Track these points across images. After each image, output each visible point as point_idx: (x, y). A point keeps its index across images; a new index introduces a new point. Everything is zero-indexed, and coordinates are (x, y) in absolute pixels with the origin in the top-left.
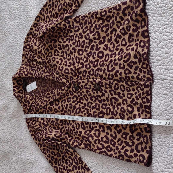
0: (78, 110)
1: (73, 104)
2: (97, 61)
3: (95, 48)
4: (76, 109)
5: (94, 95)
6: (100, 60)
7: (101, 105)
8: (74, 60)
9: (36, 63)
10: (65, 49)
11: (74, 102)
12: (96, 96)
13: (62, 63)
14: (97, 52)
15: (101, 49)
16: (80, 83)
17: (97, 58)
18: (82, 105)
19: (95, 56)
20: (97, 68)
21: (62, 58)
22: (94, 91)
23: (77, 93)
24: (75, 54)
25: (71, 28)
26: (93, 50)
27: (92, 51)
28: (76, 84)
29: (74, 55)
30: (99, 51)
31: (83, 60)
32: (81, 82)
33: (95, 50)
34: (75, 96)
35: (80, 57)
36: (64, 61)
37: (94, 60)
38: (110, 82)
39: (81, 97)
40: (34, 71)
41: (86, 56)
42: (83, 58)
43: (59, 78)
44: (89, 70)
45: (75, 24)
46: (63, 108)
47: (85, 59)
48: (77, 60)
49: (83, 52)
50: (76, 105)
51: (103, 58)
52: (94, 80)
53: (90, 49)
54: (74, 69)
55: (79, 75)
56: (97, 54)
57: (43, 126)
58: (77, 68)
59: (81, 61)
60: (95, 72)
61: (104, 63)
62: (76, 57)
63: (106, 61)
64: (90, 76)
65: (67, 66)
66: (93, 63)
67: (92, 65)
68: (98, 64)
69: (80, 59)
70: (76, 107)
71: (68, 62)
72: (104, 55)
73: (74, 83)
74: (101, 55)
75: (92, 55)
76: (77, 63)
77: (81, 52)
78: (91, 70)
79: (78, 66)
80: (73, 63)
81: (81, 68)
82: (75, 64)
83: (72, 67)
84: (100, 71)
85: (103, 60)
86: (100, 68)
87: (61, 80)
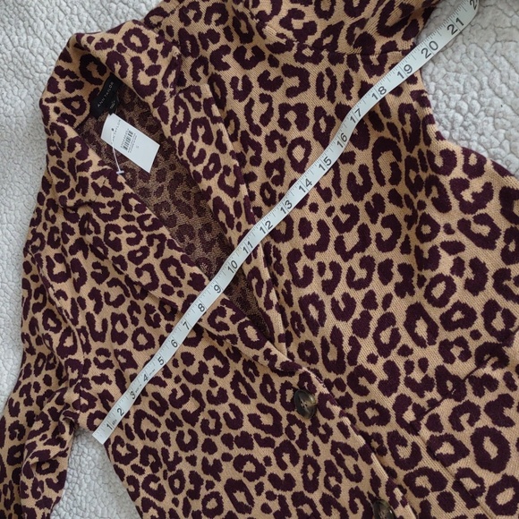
0: (249, 467)
1: (247, 427)
2: (461, 451)
3: (490, 396)
4: (244, 452)
5: (349, 513)
6: (468, 462)
8: (372, 312)
9: (210, 95)
10: (374, 221)
11: (254, 420)
13: (319, 257)
14: (485, 421)
15: (510, 435)
16: (329, 415)
17: (465, 437)
18: (274, 469)
19: (464, 418)
20: (436, 466)
21: (334, 234)
22: (357, 501)
23: (292, 420)
24: (396, 299)
25: (459, 197)
26: (479, 393)
27: (469, 387)
28: (314, 399)
29: (387, 300)
30: (498, 428)
31: (409, 367)
32: (337, 420)
33: (481, 402)
34: (277, 417)
35: (406, 339)
36: (330, 255)
37: (447, 428)
39: (293, 442)
40: (181, 111)
41: (431, 372)
42: (414, 358)
44: (403, 432)
46: (197, 379)
47: (417, 375)
48: (384, 329)
49: (432, 342)
50: (254, 441)
51: (487, 471)
52: (390, 488)
53: (470, 377)
54: (347, 348)
55: (348, 389)
56: (479, 424)
57: (82, 321)
58: (362, 359)
59: (394, 356)
60: (417, 468)
61: (482, 500)
62: (388, 310)
63: (491, 501)
64: (389, 453)
65: (330, 297)
66: (437, 434)
67: (425, 433)
68: (454, 467)
69: (399, 345)
70: (250, 447)
71: (342, 288)
72: (503, 467)
73: (306, 384)
74: (491, 449)
75: (458, 399)
76: (372, 341)
77: (421, 328)
78: (406, 441)
79: (372, 359)
80: (359, 317)
81: (377, 383)
82: (364, 336)
83: (346, 329)
84: (439, 498)
85: (484, 478)
86: (449, 488)
87: (268, 304)
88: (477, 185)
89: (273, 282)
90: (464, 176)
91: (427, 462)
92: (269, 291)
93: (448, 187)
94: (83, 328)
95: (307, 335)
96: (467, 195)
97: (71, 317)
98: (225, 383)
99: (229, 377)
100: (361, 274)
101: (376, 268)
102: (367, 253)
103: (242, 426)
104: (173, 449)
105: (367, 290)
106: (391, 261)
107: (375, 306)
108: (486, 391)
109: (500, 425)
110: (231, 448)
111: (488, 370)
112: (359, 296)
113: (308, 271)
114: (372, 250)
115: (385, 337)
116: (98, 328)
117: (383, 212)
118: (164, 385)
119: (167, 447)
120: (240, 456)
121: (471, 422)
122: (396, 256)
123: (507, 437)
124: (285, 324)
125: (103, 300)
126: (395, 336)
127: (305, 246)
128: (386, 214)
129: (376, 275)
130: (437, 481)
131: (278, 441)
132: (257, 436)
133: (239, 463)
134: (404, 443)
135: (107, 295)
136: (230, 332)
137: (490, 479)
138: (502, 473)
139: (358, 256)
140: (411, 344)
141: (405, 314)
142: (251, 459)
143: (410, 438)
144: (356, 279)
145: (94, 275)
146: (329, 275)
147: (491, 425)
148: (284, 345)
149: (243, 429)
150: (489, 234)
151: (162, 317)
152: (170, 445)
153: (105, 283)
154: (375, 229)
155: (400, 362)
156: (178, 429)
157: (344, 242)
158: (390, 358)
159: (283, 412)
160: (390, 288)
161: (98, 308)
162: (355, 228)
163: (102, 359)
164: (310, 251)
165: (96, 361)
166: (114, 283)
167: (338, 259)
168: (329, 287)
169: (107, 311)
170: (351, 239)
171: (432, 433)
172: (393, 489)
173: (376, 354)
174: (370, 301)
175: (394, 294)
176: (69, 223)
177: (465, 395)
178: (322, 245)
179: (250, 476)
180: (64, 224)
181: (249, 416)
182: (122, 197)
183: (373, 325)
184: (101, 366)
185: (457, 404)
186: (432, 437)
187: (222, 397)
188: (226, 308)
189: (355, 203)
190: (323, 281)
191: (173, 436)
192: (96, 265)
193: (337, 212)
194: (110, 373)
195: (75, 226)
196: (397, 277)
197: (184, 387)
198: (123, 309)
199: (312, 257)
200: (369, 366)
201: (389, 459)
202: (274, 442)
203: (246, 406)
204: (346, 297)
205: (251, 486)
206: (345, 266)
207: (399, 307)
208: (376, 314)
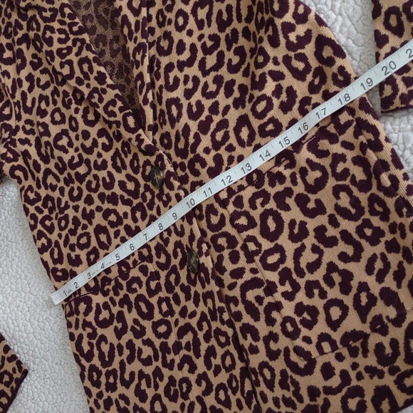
0: (113, 218)
1: (117, 189)
2: (252, 224)
3: (279, 188)
4: (111, 207)
5: (172, 258)
6: (255, 232)
7: (163, 294)
8: (214, 117)
10: (229, 49)
11: (122, 185)
12: (172, 264)
13: (187, 71)
14: (272, 205)
15: (286, 217)
16: (171, 187)
17: (256, 214)
18: (129, 221)
19: (259, 201)
20: (233, 232)
21: (200, 55)
22: (179, 250)
23: (147, 188)
24: (232, 109)
25: (286, 37)
26: (272, 185)
27: (267, 180)
28: (163, 174)
29: (227, 109)
30: (279, 211)
31: (231, 160)
32: (176, 191)
33: (272, 191)
34: (137, 185)
35: (232, 140)
36: (194, 71)
37: (246, 207)
38: (221, 310)
39: (145, 204)
42: (236, 154)
43: (145, 87)
44: (217, 205)
45: (309, 50)
46: (89, 151)
48: (220, 131)
49: (249, 145)
50: (119, 200)
51: (266, 240)
52: (200, 242)
53: (269, 173)
54: (191, 140)
55: (187, 171)
56: (268, 207)
57: (18, 97)
58: (200, 150)
59: (222, 151)
60: (220, 231)
61: (257, 258)
62: (225, 117)
63: (263, 260)
64: (205, 218)
65: (188, 101)
66: (239, 210)
67: (231, 208)
68: (245, 234)
69: (227, 143)
70: (116, 204)
71: (198, 96)
72: (277, 238)
73: (160, 162)
74: (272, 225)
75: (257, 187)
76: (210, 138)
77: (245, 133)
78: (218, 212)
79: (207, 151)
80: (204, 119)
81: (206, 168)
82: (205, 133)
83: (194, 126)
84: (230, 254)
85: (263, 244)
86: (238, 248)
87: (146, 101)
88: (301, 30)
89: (152, 85)
90: (293, 21)
91: (228, 228)
92: (147, 92)
93: (279, 28)
94: (18, 102)
95: (167, 128)
96: (292, 37)
97: (11, 92)
98: (107, 156)
99: (111, 153)
100: (212, 88)
101: (224, 85)
102: (219, 73)
103: (113, 188)
104: (66, 198)
105: (214, 100)
106: (235, 81)
107: (217, 113)
108: (277, 183)
109: (281, 209)
110: (103, 203)
111: (281, 169)
112: (207, 103)
113: (176, 80)
114: (223, 71)
115: (219, 136)
116: (29, 104)
117: (236, 43)
118: (66, 152)
119: (61, 197)
120: (108, 209)
121: (263, 204)
122: (239, 78)
123: (284, 218)
124: (155, 118)
125: (35, 83)
126: (226, 137)
127: (178, 61)
128: (239, 45)
129: (222, 90)
130: (232, 241)
131: (135, 202)
132: (122, 197)
133: (106, 214)
134: (215, 213)
135: (39, 80)
136: (117, 119)
137: (266, 245)
138: (275, 242)
139: (213, 74)
140: (235, 144)
141: (236, 121)
142: (115, 212)
143: (221, 210)
144: (208, 91)
145: (31, 63)
146: (190, 85)
147: (275, 208)
148: (151, 133)
149: (113, 190)
150: (303, 69)
151: (73, 101)
152: (63, 196)
153: (38, 71)
154: (229, 55)
155: (225, 156)
156: (71, 185)
157: (205, 62)
158: (219, 152)
159: (142, 182)
160: (230, 101)
161: (31, 89)
162: (215, 53)
163: (28, 127)
164: (181, 66)
165: (24, 128)
166: (45, 71)
167: (199, 74)
168: (188, 94)
169: (37, 92)
170: (211, 60)
171: (235, 208)
172: (202, 244)
173: (211, 147)
174: (214, 109)
175: (232, 106)
176: (20, 20)
177: (263, 184)
178: (190, 63)
179: (112, 224)
180: (16, 21)
181: (119, 181)
182: (60, 5)
183: (213, 126)
184: (26, 132)
185: (256, 190)
186: (235, 211)
187: (104, 166)
188: (117, 101)
189: (219, 34)
190: (185, 89)
191: (67, 189)
192: (34, 56)
193: (206, 39)
194: (32, 138)
195: (24, 24)
196: (236, 94)
197: (80, 156)
198: (48, 92)
199: (181, 70)
200: (204, 155)
201: (204, 224)
202: (132, 202)
203: (119, 174)
204: (199, 103)
205: (112, 231)
206: (203, 80)
207: (233, 116)
208: (217, 119)
